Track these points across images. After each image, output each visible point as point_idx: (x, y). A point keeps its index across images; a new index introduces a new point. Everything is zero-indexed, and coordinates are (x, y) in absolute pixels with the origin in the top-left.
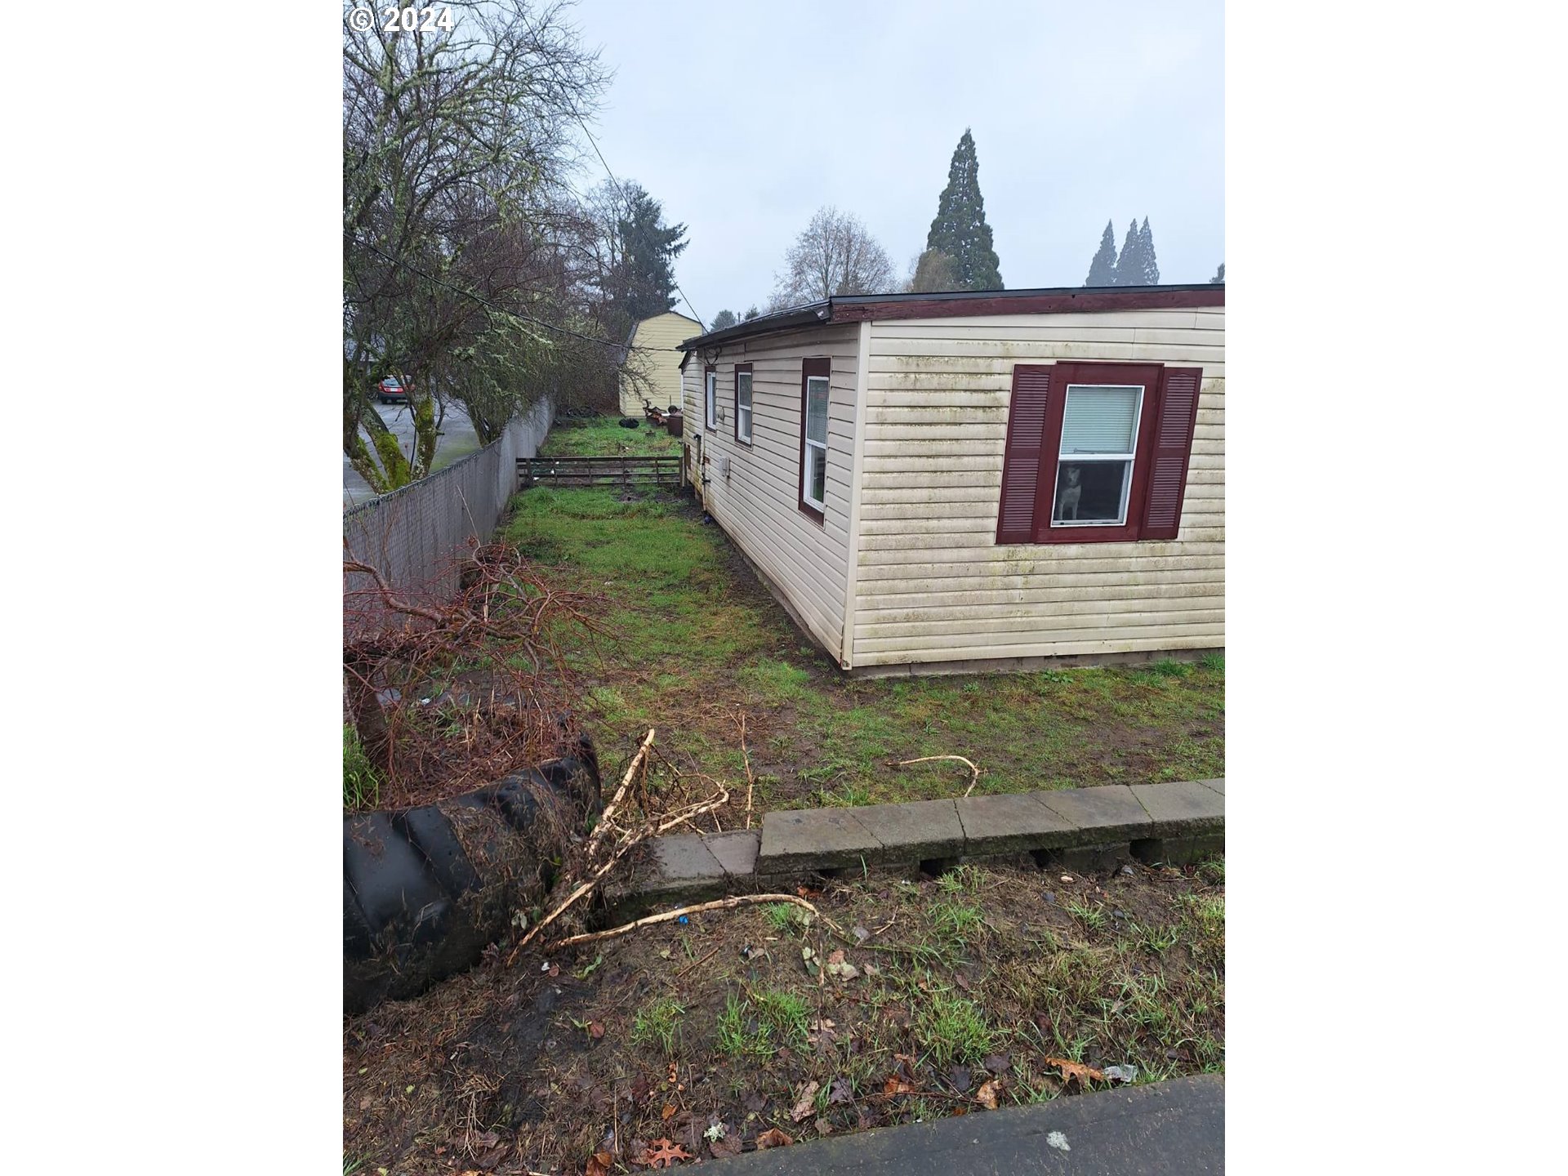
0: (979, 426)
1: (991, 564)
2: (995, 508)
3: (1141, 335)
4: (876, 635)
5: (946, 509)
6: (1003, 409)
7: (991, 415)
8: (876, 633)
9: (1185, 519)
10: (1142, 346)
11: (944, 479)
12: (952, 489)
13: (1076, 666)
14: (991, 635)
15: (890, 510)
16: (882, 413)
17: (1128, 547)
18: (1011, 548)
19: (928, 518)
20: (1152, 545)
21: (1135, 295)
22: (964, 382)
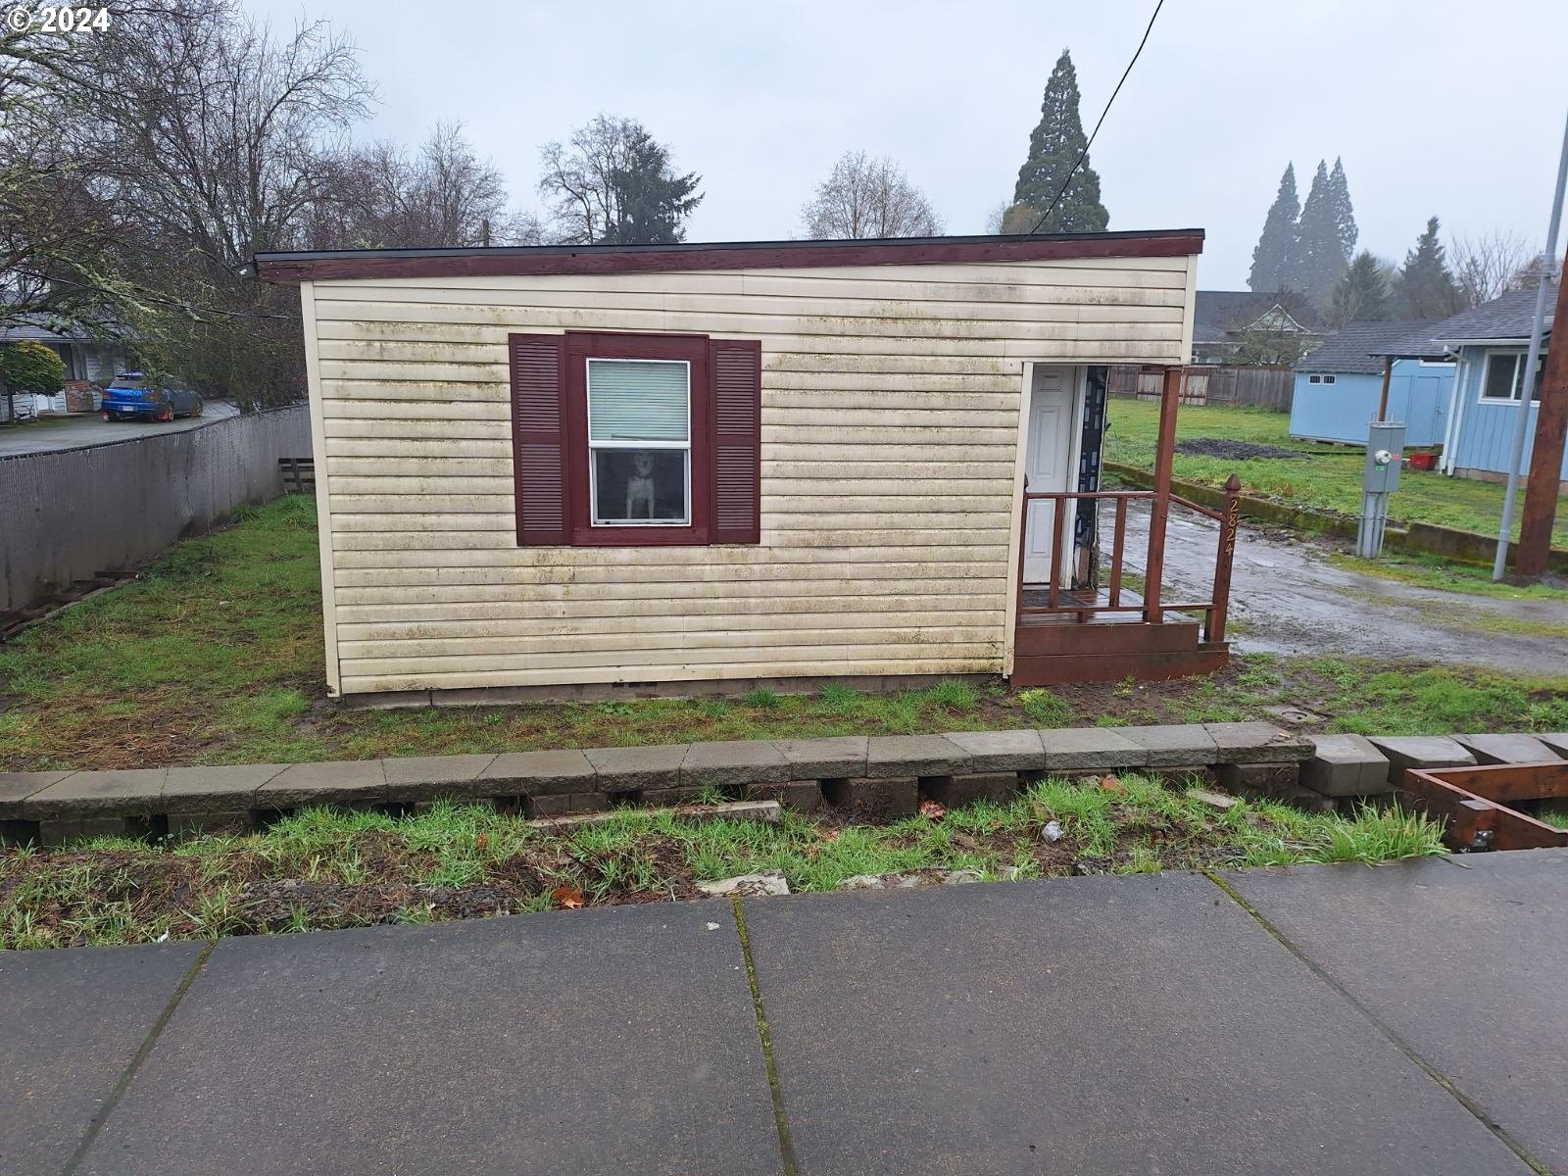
0: (476, 405)
1: (517, 570)
2: (510, 502)
3: (672, 301)
4: (369, 655)
5: (446, 502)
6: (504, 385)
7: (488, 392)
8: (369, 652)
9: (765, 520)
10: (677, 314)
11: (438, 466)
12: (451, 479)
13: (655, 696)
14: (529, 656)
15: (369, 502)
16: (342, 387)
17: (698, 553)
18: (542, 551)
19: (424, 513)
20: (729, 550)
21: (657, 255)
22: (447, 352)
